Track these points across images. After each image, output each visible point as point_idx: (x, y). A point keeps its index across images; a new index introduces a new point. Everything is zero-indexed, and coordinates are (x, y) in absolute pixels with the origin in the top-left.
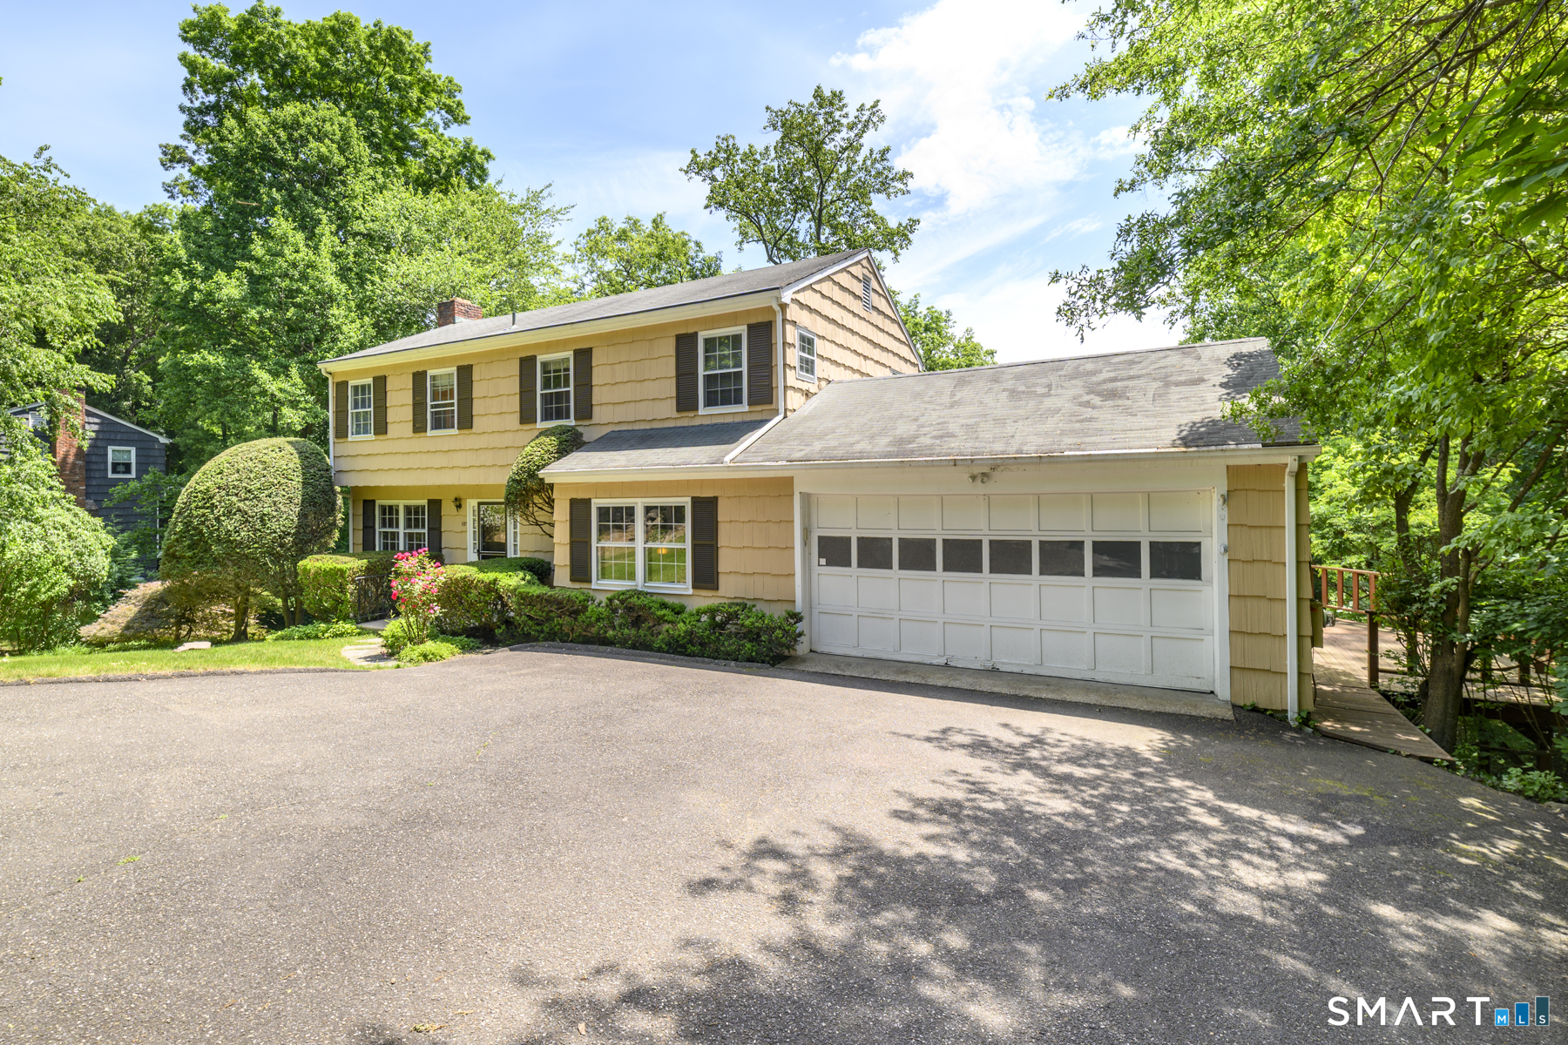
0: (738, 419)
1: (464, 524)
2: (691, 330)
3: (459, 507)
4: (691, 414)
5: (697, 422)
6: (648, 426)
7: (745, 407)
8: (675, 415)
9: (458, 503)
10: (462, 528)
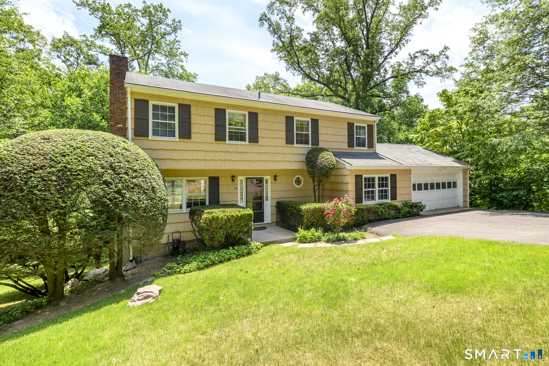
0: (364, 152)
1: (236, 188)
2: (352, 122)
3: (233, 180)
4: (352, 148)
5: (354, 151)
6: (338, 151)
7: (366, 148)
8: (347, 148)
9: (233, 178)
10: (235, 191)
